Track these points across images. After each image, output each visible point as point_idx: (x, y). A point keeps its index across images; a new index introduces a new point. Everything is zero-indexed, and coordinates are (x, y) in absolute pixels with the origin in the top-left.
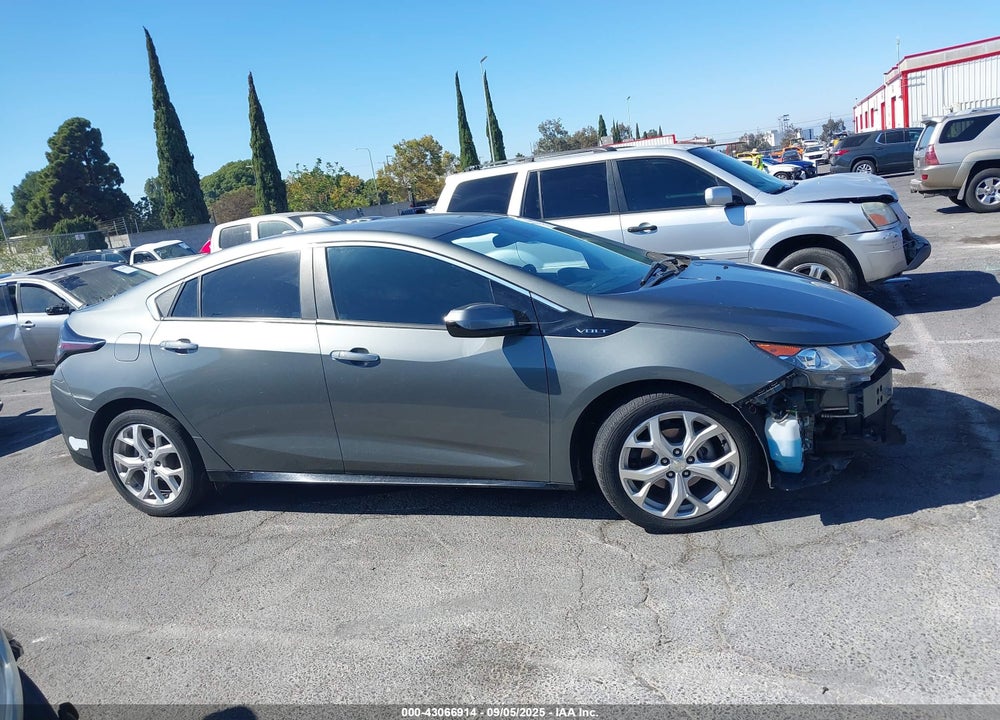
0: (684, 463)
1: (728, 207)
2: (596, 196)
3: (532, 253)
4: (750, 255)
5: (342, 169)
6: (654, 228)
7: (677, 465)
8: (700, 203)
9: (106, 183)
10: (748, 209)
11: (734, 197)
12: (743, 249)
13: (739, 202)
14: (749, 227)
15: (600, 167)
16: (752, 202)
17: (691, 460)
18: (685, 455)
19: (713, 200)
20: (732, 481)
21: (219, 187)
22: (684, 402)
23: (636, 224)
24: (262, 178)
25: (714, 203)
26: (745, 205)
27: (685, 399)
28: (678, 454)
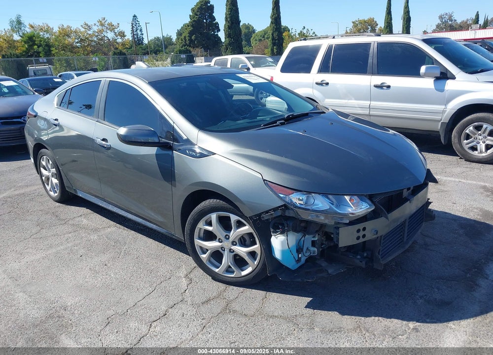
0: (230, 244)
1: (437, 79)
2: (361, 63)
3: (321, 93)
4: (444, 112)
5: (314, 33)
6: (389, 87)
7: (227, 244)
8: (416, 74)
9: (213, 31)
10: (449, 82)
11: (442, 73)
12: (440, 108)
13: (444, 76)
14: (446, 94)
15: (367, 46)
16: (453, 78)
17: (235, 243)
18: (231, 239)
19: (425, 73)
20: (256, 262)
21: (264, 37)
22: (230, 209)
23: (379, 83)
24: (273, 34)
25: (426, 75)
26: (448, 79)
27: (231, 207)
28: (227, 237)
